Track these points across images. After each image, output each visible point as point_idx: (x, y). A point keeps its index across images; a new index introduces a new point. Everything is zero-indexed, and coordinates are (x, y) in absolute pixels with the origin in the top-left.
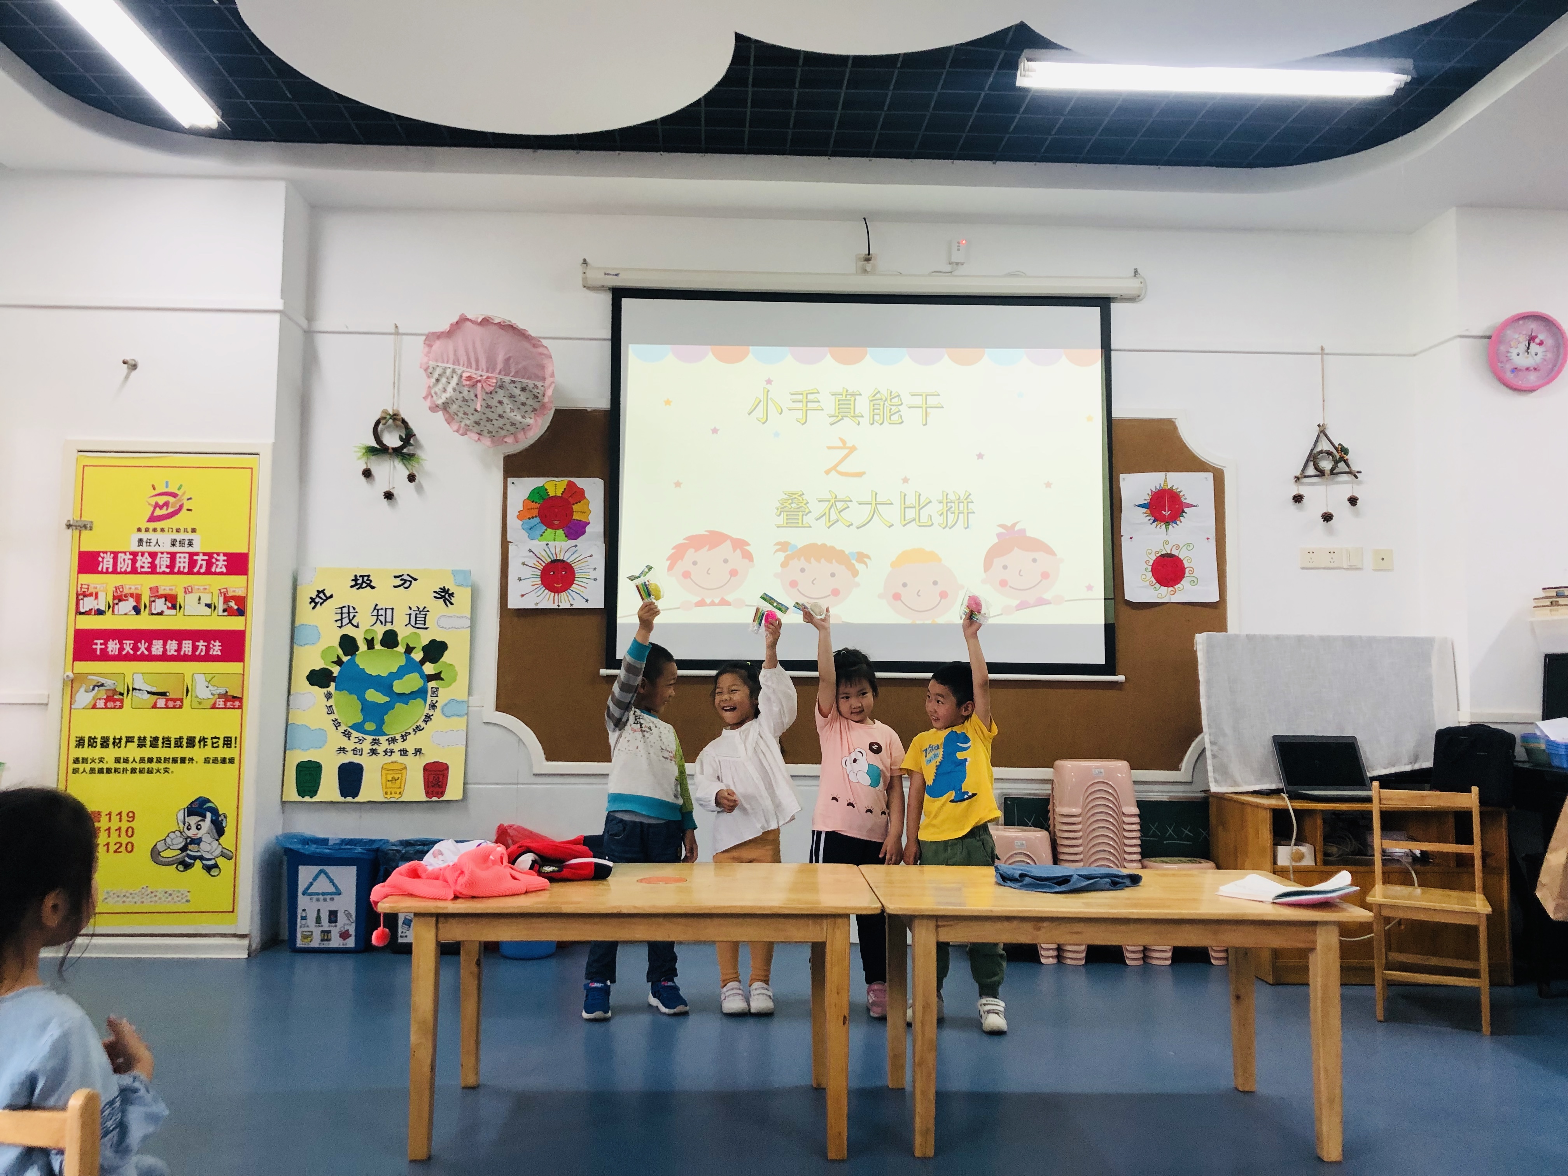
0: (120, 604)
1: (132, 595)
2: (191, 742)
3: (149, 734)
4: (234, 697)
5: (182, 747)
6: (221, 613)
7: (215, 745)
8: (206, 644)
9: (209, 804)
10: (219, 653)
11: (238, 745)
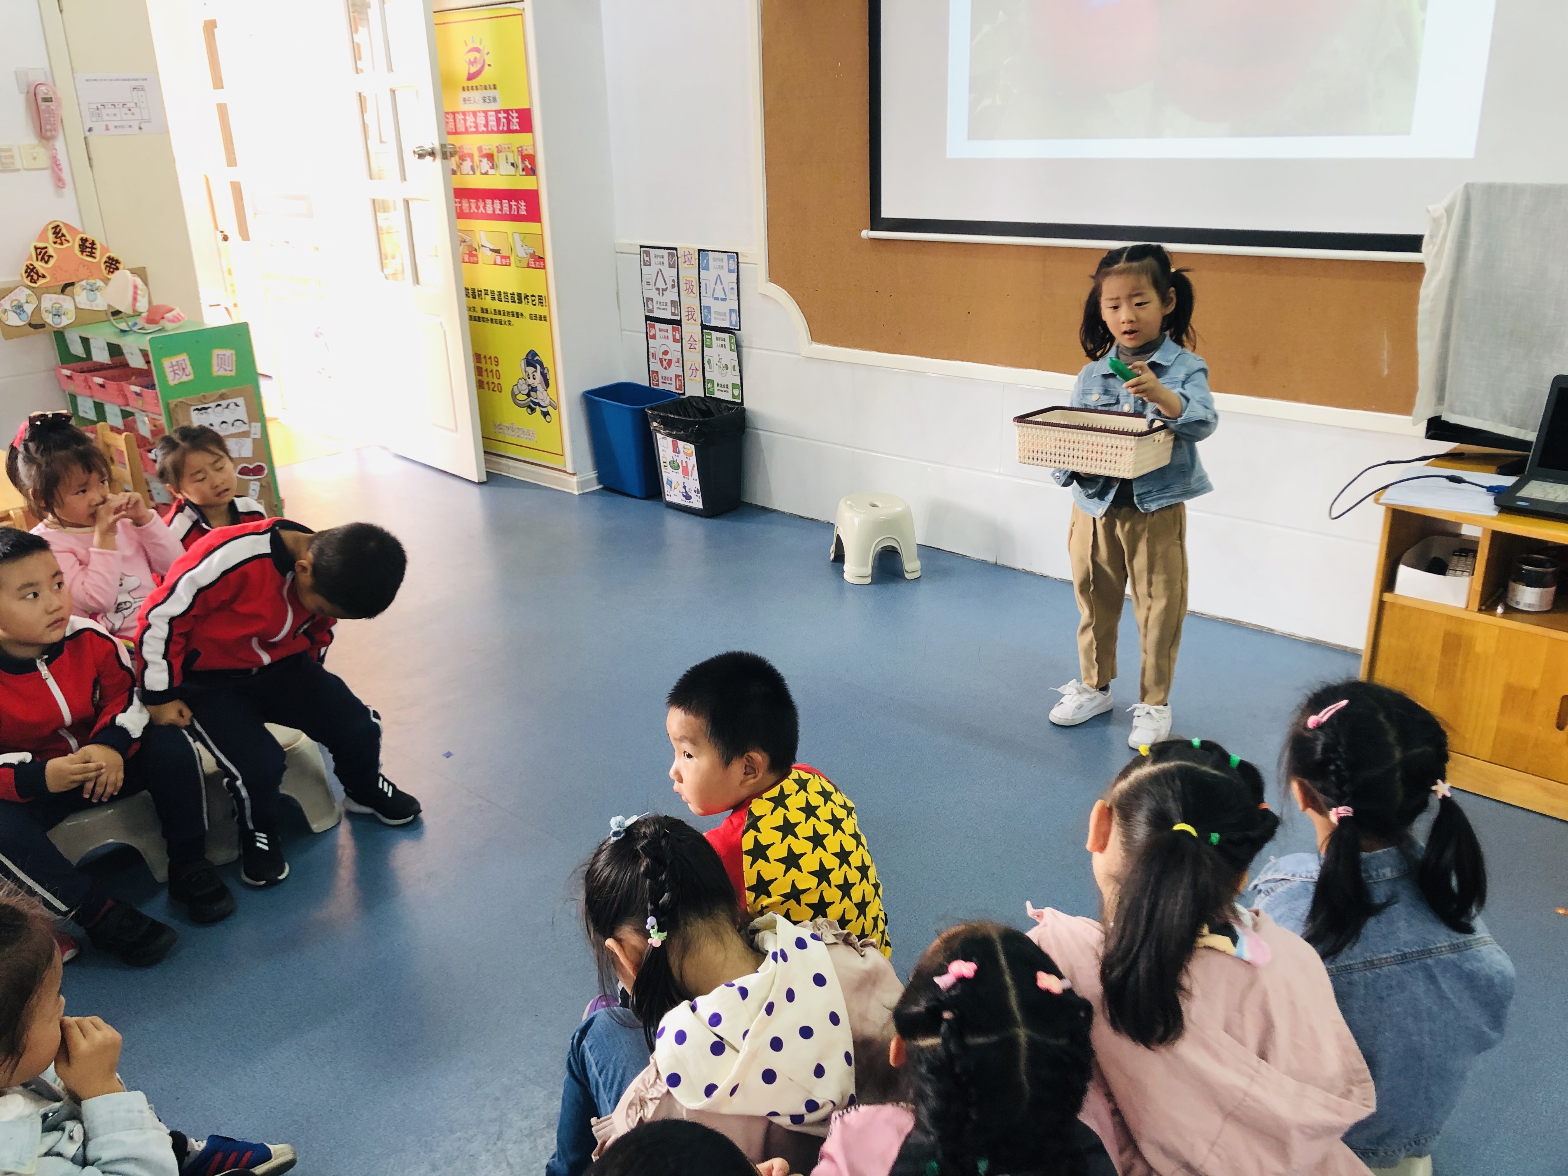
0: (464, 163)
1: (468, 154)
2: (520, 298)
3: (496, 290)
4: (540, 257)
5: (515, 302)
6: (521, 173)
7: (534, 303)
8: (516, 203)
9: (537, 358)
10: (525, 213)
11: (547, 304)
